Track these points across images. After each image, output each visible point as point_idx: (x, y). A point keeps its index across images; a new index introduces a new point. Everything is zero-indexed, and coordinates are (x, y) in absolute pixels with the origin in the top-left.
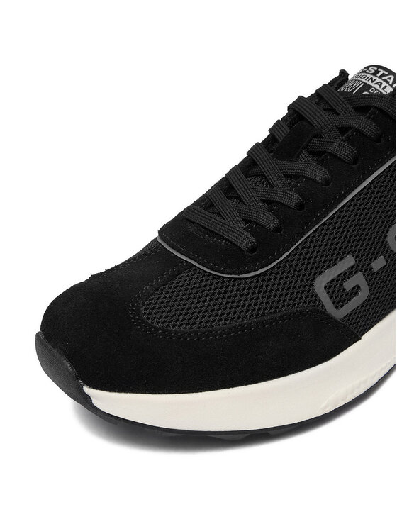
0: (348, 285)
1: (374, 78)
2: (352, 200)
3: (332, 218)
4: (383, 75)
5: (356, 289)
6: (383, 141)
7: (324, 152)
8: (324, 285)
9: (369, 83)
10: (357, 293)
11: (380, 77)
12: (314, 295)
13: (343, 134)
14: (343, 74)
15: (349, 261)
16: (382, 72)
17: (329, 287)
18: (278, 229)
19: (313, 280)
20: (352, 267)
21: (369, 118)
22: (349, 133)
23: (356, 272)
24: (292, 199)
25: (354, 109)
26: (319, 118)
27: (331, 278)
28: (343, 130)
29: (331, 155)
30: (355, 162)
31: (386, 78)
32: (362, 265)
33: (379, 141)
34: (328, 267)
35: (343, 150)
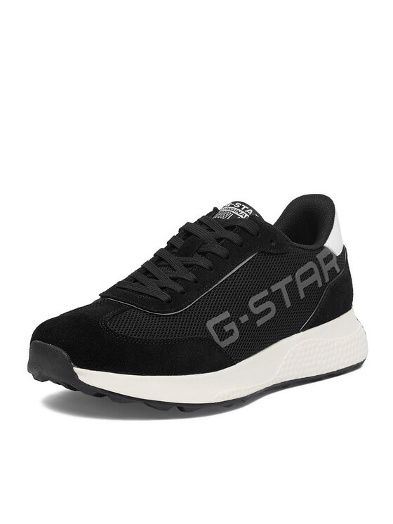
0: (227, 328)
1: (240, 211)
2: (226, 280)
3: (215, 289)
4: (246, 209)
5: (231, 332)
6: (244, 246)
7: (208, 252)
8: (212, 325)
9: (237, 214)
10: (232, 334)
11: (243, 210)
12: (207, 331)
13: (219, 242)
14: (216, 210)
15: (226, 315)
16: (245, 207)
17: (216, 327)
18: (183, 293)
19: (206, 322)
20: (228, 318)
21: (235, 232)
22: (223, 241)
23: (231, 322)
24: (191, 277)
25: (225, 228)
26: (203, 233)
27: (216, 323)
28: (219, 240)
29: (213, 253)
30: (227, 258)
31: (247, 211)
32: (234, 318)
33: (241, 246)
34: (214, 316)
35: (220, 250)
